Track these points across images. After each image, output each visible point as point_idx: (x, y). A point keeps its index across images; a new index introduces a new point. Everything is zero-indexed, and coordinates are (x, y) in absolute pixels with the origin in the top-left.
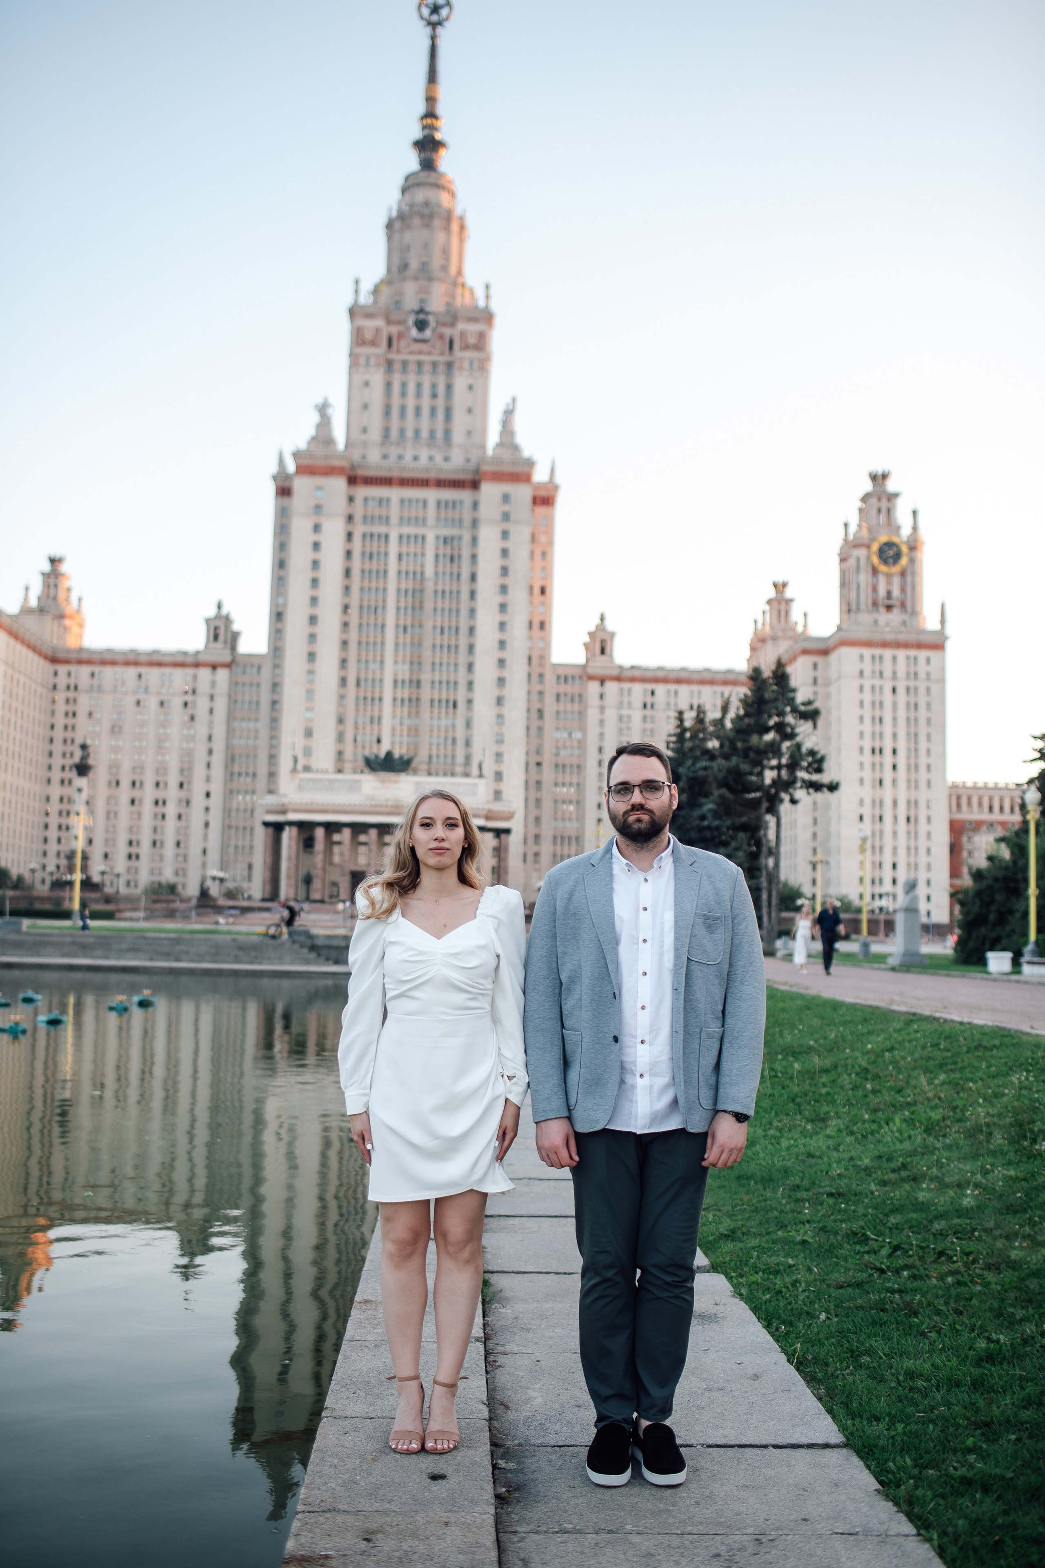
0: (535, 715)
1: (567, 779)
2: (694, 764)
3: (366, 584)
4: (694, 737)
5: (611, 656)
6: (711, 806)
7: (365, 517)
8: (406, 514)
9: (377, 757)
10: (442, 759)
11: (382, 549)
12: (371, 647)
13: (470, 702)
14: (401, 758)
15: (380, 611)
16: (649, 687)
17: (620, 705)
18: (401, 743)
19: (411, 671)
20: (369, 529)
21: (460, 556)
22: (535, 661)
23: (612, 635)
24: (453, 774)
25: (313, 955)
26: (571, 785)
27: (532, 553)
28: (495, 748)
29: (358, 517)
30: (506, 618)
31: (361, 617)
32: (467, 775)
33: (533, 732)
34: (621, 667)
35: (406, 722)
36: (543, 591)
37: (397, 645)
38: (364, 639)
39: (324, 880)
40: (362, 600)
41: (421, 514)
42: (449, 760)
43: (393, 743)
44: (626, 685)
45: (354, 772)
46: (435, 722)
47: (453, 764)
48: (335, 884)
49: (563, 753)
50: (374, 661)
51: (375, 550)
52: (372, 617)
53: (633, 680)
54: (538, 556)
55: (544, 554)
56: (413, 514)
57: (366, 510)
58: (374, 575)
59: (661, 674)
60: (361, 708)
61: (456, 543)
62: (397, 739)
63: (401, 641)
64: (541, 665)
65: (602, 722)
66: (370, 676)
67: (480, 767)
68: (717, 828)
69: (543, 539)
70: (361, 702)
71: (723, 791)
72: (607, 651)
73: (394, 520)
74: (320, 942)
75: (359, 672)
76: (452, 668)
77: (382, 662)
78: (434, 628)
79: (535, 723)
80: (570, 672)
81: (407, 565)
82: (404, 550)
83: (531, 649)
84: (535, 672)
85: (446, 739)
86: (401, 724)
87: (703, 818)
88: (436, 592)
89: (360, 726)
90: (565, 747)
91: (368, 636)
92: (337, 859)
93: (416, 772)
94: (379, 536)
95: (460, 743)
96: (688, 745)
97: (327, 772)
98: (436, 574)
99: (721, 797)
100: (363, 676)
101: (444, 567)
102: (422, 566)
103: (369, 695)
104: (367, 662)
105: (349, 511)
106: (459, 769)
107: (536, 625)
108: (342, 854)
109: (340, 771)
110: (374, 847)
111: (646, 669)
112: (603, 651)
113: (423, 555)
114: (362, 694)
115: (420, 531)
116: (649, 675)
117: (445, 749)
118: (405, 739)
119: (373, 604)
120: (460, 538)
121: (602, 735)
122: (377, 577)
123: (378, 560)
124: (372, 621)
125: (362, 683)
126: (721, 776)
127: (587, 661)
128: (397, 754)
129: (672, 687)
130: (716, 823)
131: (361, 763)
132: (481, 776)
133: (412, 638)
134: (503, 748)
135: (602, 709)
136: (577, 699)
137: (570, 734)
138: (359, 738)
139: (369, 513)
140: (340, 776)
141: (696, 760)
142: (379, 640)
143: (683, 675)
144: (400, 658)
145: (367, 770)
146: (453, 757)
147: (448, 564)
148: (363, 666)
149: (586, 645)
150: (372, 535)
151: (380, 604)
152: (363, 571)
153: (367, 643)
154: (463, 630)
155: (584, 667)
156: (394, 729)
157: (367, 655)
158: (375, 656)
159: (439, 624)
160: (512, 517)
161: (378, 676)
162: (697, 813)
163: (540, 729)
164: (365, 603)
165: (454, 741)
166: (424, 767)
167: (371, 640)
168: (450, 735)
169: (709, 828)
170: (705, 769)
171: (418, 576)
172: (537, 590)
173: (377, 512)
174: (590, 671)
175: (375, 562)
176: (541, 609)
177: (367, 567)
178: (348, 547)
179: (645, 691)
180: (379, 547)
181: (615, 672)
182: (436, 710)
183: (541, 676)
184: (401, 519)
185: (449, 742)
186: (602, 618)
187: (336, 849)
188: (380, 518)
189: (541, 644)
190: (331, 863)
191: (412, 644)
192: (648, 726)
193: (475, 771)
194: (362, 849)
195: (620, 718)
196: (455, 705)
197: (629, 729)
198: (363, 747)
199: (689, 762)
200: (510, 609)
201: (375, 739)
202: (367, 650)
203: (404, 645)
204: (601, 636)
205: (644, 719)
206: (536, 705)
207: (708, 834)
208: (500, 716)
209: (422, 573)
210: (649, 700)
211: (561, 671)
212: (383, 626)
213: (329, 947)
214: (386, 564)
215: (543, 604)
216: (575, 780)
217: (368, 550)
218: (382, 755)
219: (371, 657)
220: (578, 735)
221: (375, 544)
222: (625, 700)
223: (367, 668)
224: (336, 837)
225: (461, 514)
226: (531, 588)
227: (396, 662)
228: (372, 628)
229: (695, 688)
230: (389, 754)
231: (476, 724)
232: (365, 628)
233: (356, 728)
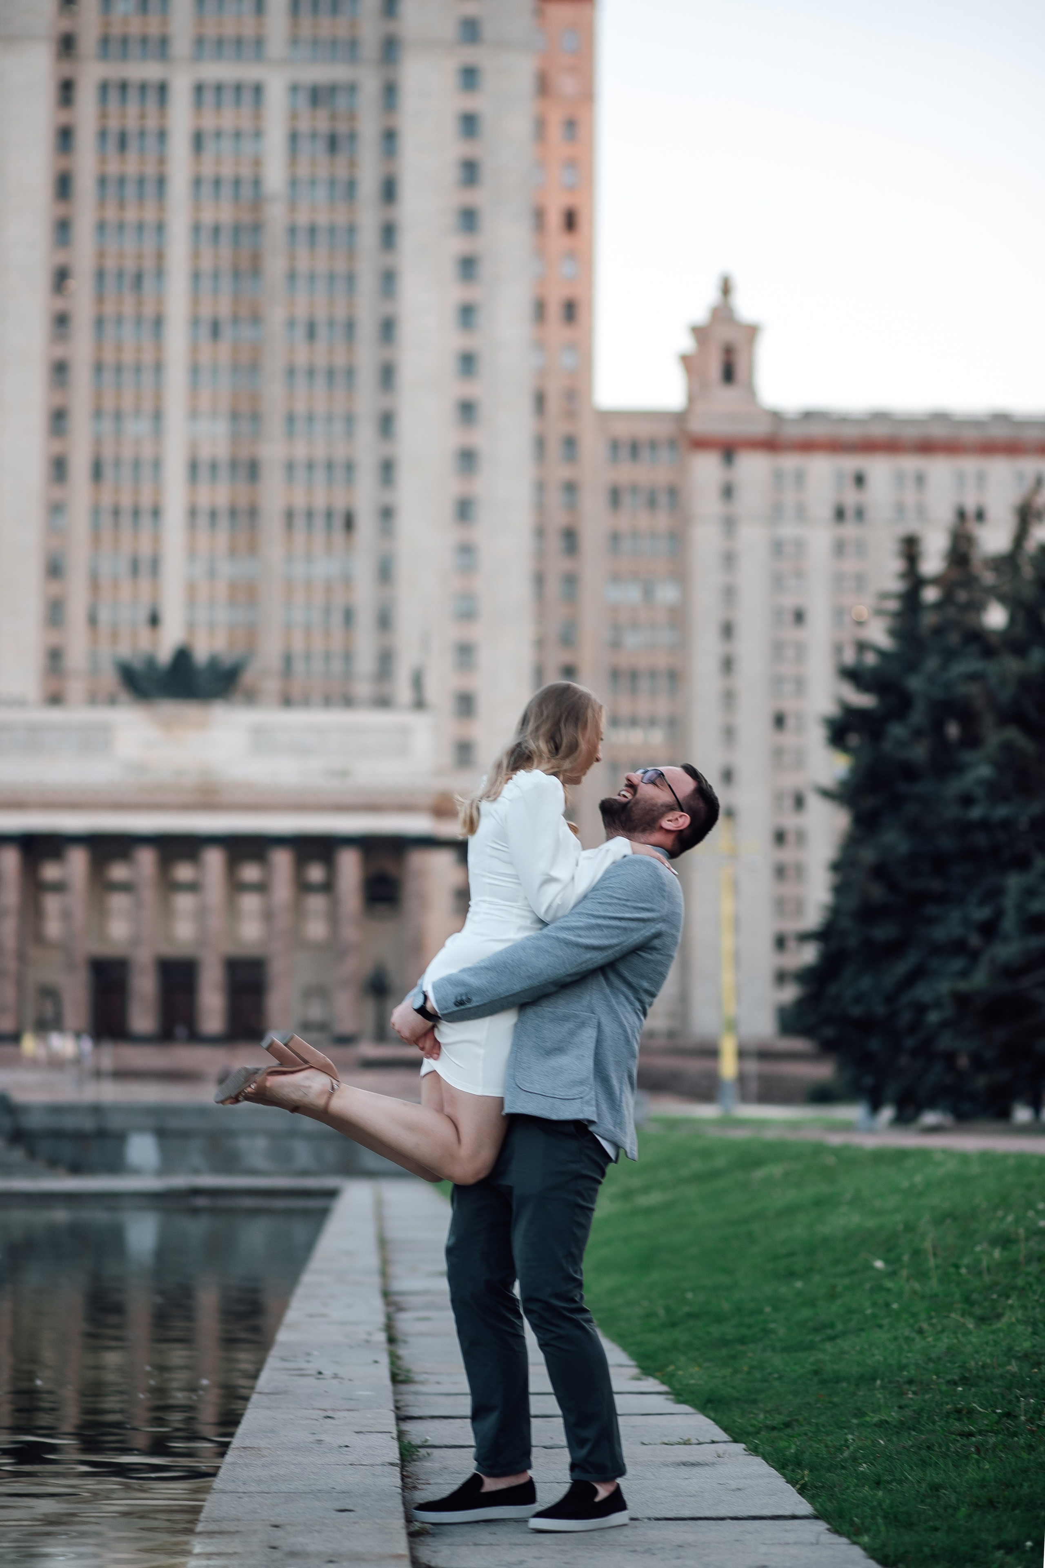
0: (555, 543)
1: (643, 707)
2: (944, 667)
3: (111, 214)
4: (947, 599)
5: (751, 391)
6: (984, 771)
7: (105, 41)
8: (210, 31)
9: (151, 662)
10: (318, 665)
11: (151, 123)
12: (128, 377)
13: (387, 514)
14: (214, 663)
15: (148, 283)
16: (850, 463)
17: (776, 513)
18: (212, 627)
19: (235, 438)
20: (115, 71)
21: (353, 137)
22: (554, 404)
23: (752, 331)
24: (348, 701)
25: (18, 1155)
26: (652, 722)
27: (540, 126)
28: (453, 633)
29: (88, 41)
30: (475, 293)
31: (100, 298)
32: (383, 702)
33: (554, 587)
34: (776, 416)
35: (226, 569)
36: (571, 221)
37: (195, 370)
38: (109, 357)
39: (20, 983)
40: (101, 255)
41: (249, 30)
42: (337, 666)
43: (191, 626)
44: (790, 462)
45: (93, 699)
46: (299, 569)
47: (348, 675)
48: (49, 993)
49: (631, 640)
50: (137, 411)
51: (132, 124)
52: (129, 301)
53: (807, 446)
54: (555, 132)
55: (571, 125)
56: (229, 30)
57: (106, 24)
58: (131, 190)
59: (879, 431)
60: (107, 534)
61: (342, 101)
62: (202, 615)
63: (205, 358)
64: (571, 414)
65: (729, 559)
66: (127, 453)
67: (417, 681)
68: (1006, 824)
69: (567, 85)
70: (106, 520)
71: (1012, 734)
72: (740, 371)
73: (181, 45)
74: (34, 1122)
75: (98, 442)
76: (339, 427)
77: (158, 416)
78: (291, 323)
79: (558, 565)
80: (644, 430)
81: (218, 161)
82: (209, 122)
83: (542, 373)
84: (556, 429)
85: (327, 611)
86: (212, 574)
87: (967, 800)
88: (292, 231)
89: (105, 581)
90: (635, 625)
91: (119, 348)
92: (53, 928)
93: (251, 698)
94: (143, 87)
95: (365, 620)
96: (929, 620)
97: (20, 703)
98: (293, 182)
99: (1007, 747)
100: (108, 453)
101: (313, 163)
102: (257, 162)
103: (126, 501)
104: (118, 416)
105: (65, 25)
106: (363, 688)
107: (554, 311)
108: (66, 915)
109: (55, 699)
110: (149, 894)
111: (844, 419)
112: (729, 374)
113: (258, 134)
114: (107, 500)
115: (248, 73)
116: (850, 433)
117: (327, 634)
118: (223, 615)
119: (130, 265)
120: (352, 88)
121: (729, 593)
122: (141, 197)
123: (142, 151)
124: (128, 309)
125: (108, 472)
126: (1006, 695)
127: (692, 398)
128: (201, 654)
129: (910, 463)
130: (1002, 811)
131: (110, 679)
132: (420, 704)
133: (235, 349)
134: (478, 632)
135: (729, 524)
136: (663, 499)
137: (648, 593)
138: (104, 616)
139: (116, 30)
140: (55, 715)
141: (950, 656)
142: (148, 358)
143: (938, 432)
144: (205, 403)
145: (124, 696)
146: (348, 657)
147: (322, 157)
148: (107, 425)
149: (686, 361)
150: (124, 87)
151: (149, 264)
152: (102, 181)
153: (119, 369)
154: (367, 329)
155: (680, 418)
156: (191, 589)
157: (119, 395)
158: (138, 397)
159: (301, 312)
160: (489, 30)
161: (147, 452)
162: (955, 787)
163: (571, 580)
164: (110, 264)
165: (349, 616)
166: (272, 685)
167: (128, 357)
168: (338, 600)
169: (984, 824)
170: (974, 677)
171: (247, 191)
172: (555, 219)
173: (135, 28)
174: (699, 426)
175: (132, 155)
176: (567, 269)
177: (113, 168)
178: (63, 117)
179: (839, 477)
180: (143, 116)
181: (760, 429)
182: (300, 536)
183: (570, 443)
184: (199, 42)
185: (337, 619)
186: (726, 288)
187: (52, 903)
188: (144, 40)
189: (567, 360)
190: (39, 938)
191: (235, 368)
192: (850, 565)
193: (403, 692)
194: (119, 902)
195: (777, 548)
196: (349, 523)
197: (799, 574)
198: (115, 636)
199: (932, 663)
200: (486, 270)
201: (143, 615)
202: (118, 386)
203: (215, 370)
204: (723, 334)
205: (840, 548)
206: (558, 519)
207: (981, 840)
208: (466, 550)
209: (257, 183)
210: (851, 497)
211: (623, 430)
212: (158, 322)
213: (57, 1134)
214: (162, 161)
215: (572, 255)
216: (662, 707)
217: (113, 124)
218: (165, 654)
219: (128, 402)
220: (667, 594)
221: (133, 109)
222: (789, 498)
223: (118, 432)
224: (51, 872)
225: (353, 25)
226: (539, 216)
227: (193, 414)
228: (128, 330)
229: (970, 464)
230: (183, 656)
231: (404, 570)
232: (110, 330)
233: (95, 584)
